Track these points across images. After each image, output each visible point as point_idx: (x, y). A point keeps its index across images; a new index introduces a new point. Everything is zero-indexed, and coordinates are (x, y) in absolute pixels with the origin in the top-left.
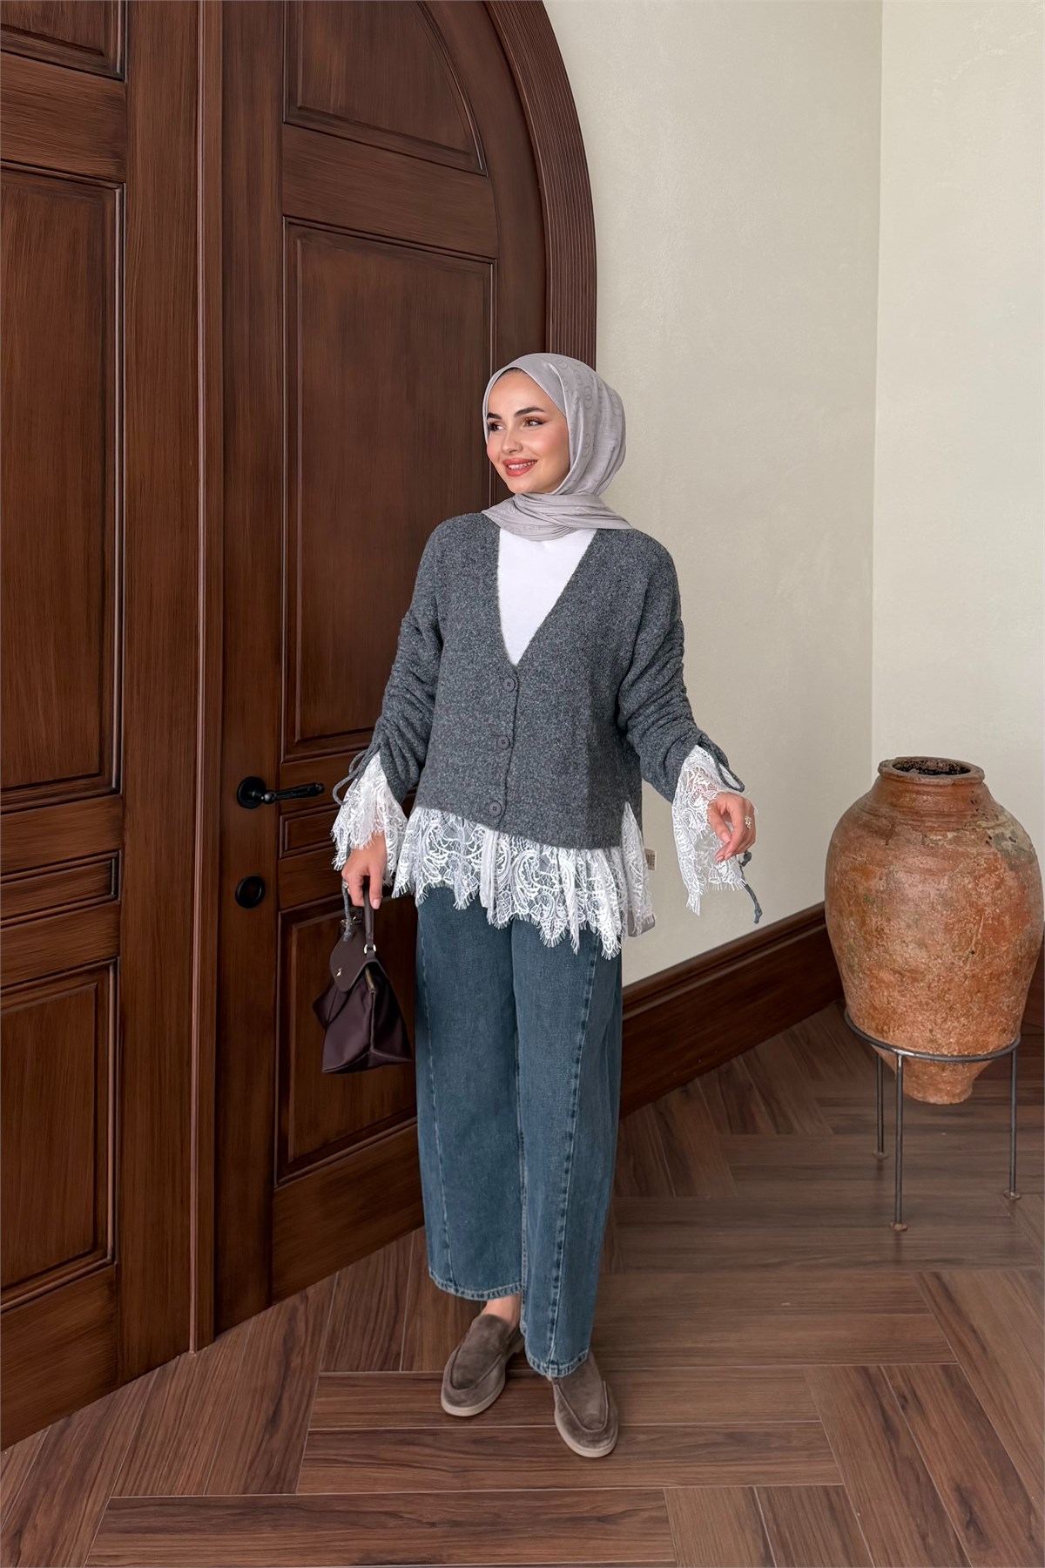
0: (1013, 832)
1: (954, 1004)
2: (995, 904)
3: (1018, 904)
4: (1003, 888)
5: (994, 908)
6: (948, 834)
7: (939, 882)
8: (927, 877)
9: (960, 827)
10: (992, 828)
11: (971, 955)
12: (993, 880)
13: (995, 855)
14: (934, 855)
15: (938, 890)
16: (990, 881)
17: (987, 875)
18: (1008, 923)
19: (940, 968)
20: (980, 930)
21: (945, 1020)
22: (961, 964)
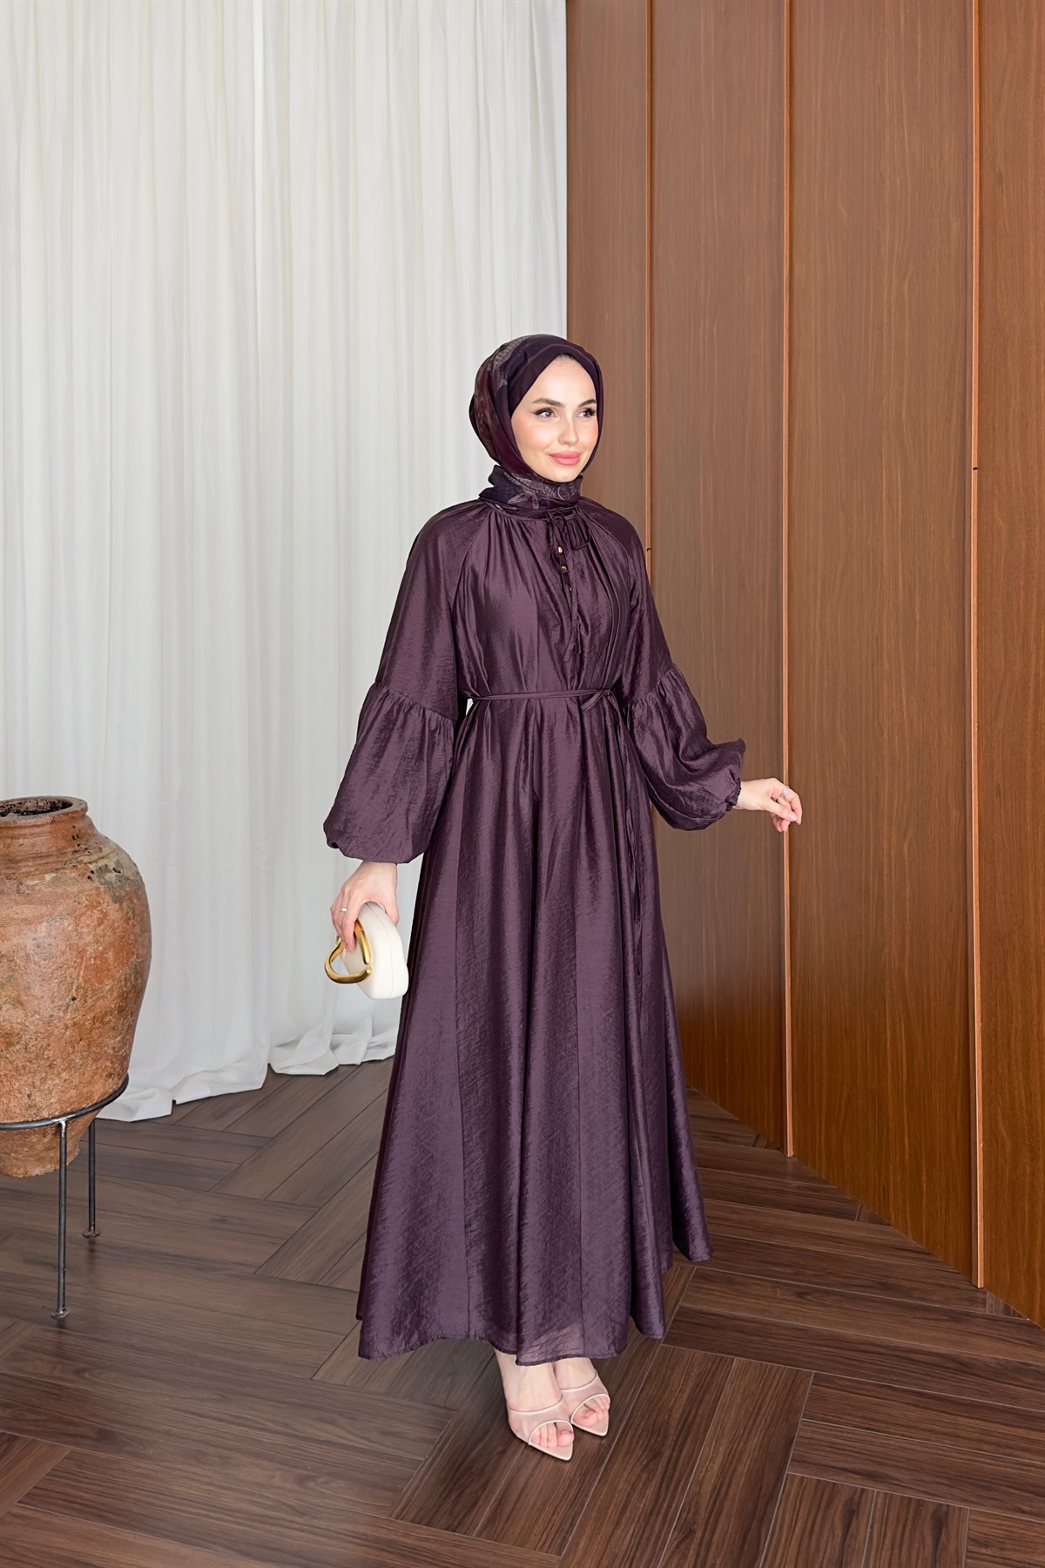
0: (118, 863)
1: (54, 1060)
2: (97, 942)
3: (123, 937)
4: (106, 922)
5: (96, 947)
6: (46, 876)
7: (36, 930)
8: (23, 928)
9: (60, 866)
10: (96, 861)
11: (71, 1003)
12: (95, 917)
13: (97, 889)
14: (31, 902)
15: (34, 939)
16: (90, 920)
17: (89, 912)
18: (112, 958)
19: (37, 1025)
20: (82, 973)
21: (43, 1080)
22: (61, 1014)
